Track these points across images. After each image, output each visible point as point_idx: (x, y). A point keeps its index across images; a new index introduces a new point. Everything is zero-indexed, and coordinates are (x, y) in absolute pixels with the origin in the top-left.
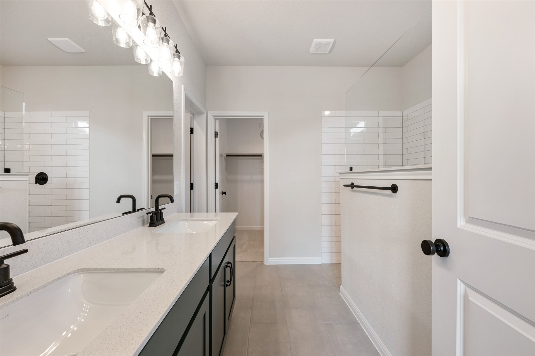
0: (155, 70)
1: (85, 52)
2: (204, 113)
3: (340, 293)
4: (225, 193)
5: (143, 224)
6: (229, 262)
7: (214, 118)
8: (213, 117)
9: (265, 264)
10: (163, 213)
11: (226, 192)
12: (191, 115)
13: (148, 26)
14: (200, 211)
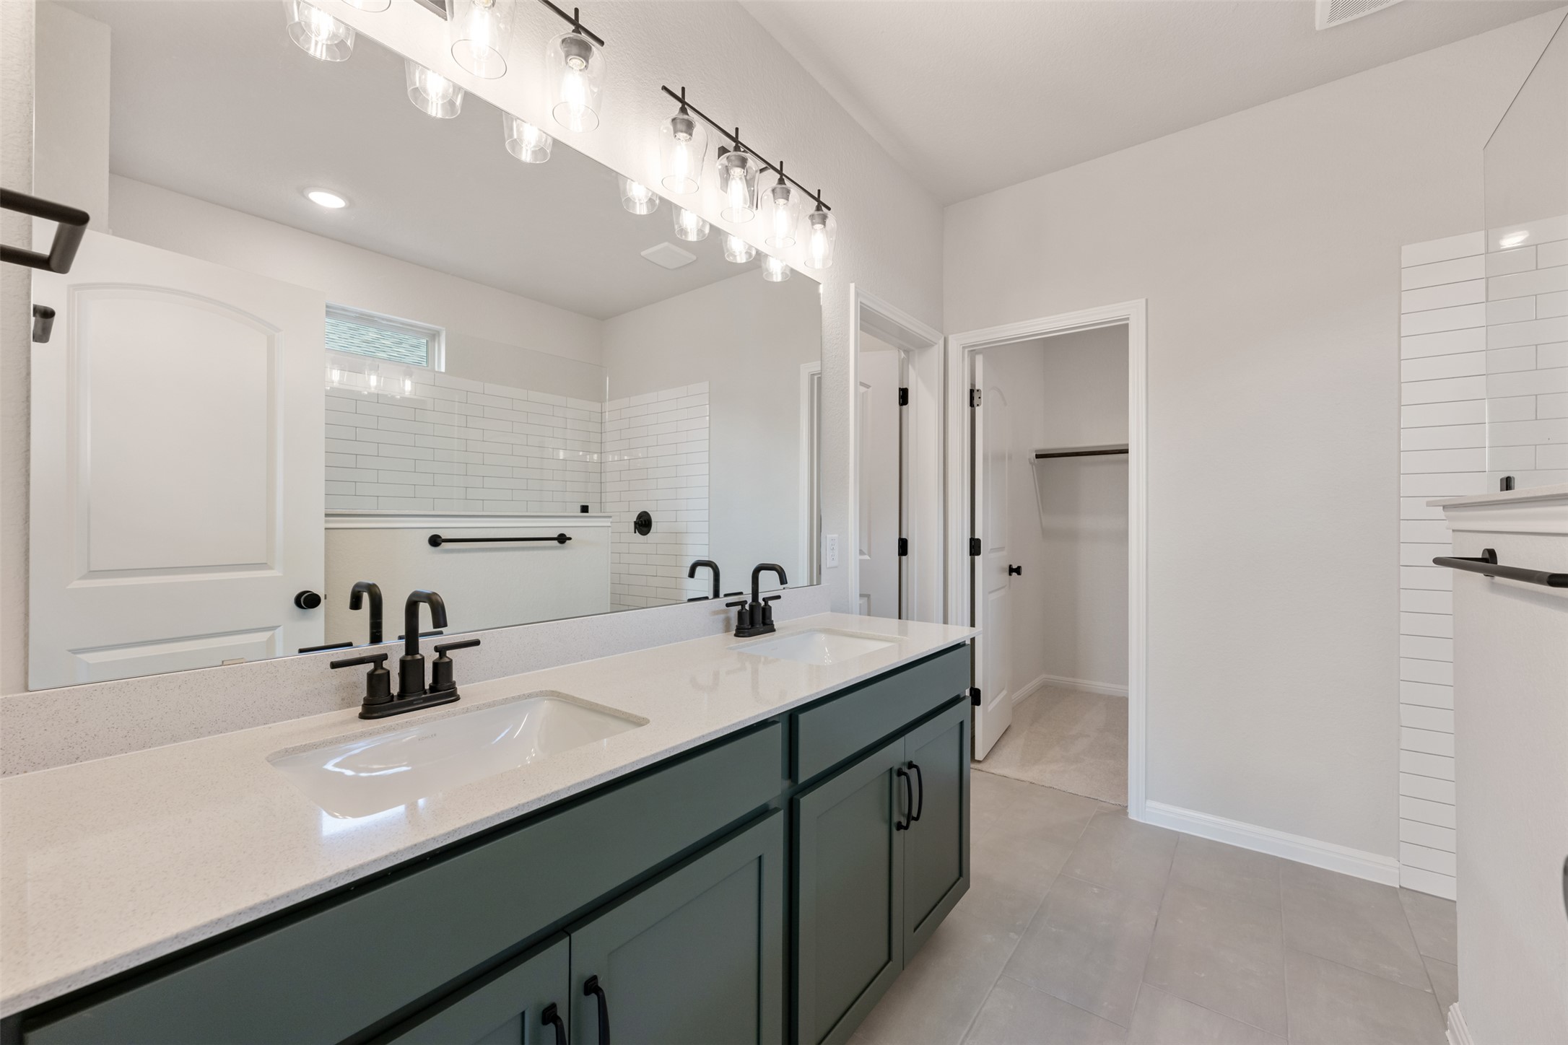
0: (776, 270)
1: (695, 261)
2: (936, 344)
3: (1448, 1033)
4: (1018, 571)
5: (727, 630)
6: (914, 763)
7: (966, 350)
8: (964, 348)
9: (1130, 817)
10: (771, 607)
11: (1019, 568)
12: (903, 355)
13: (731, 177)
14: (924, 618)
